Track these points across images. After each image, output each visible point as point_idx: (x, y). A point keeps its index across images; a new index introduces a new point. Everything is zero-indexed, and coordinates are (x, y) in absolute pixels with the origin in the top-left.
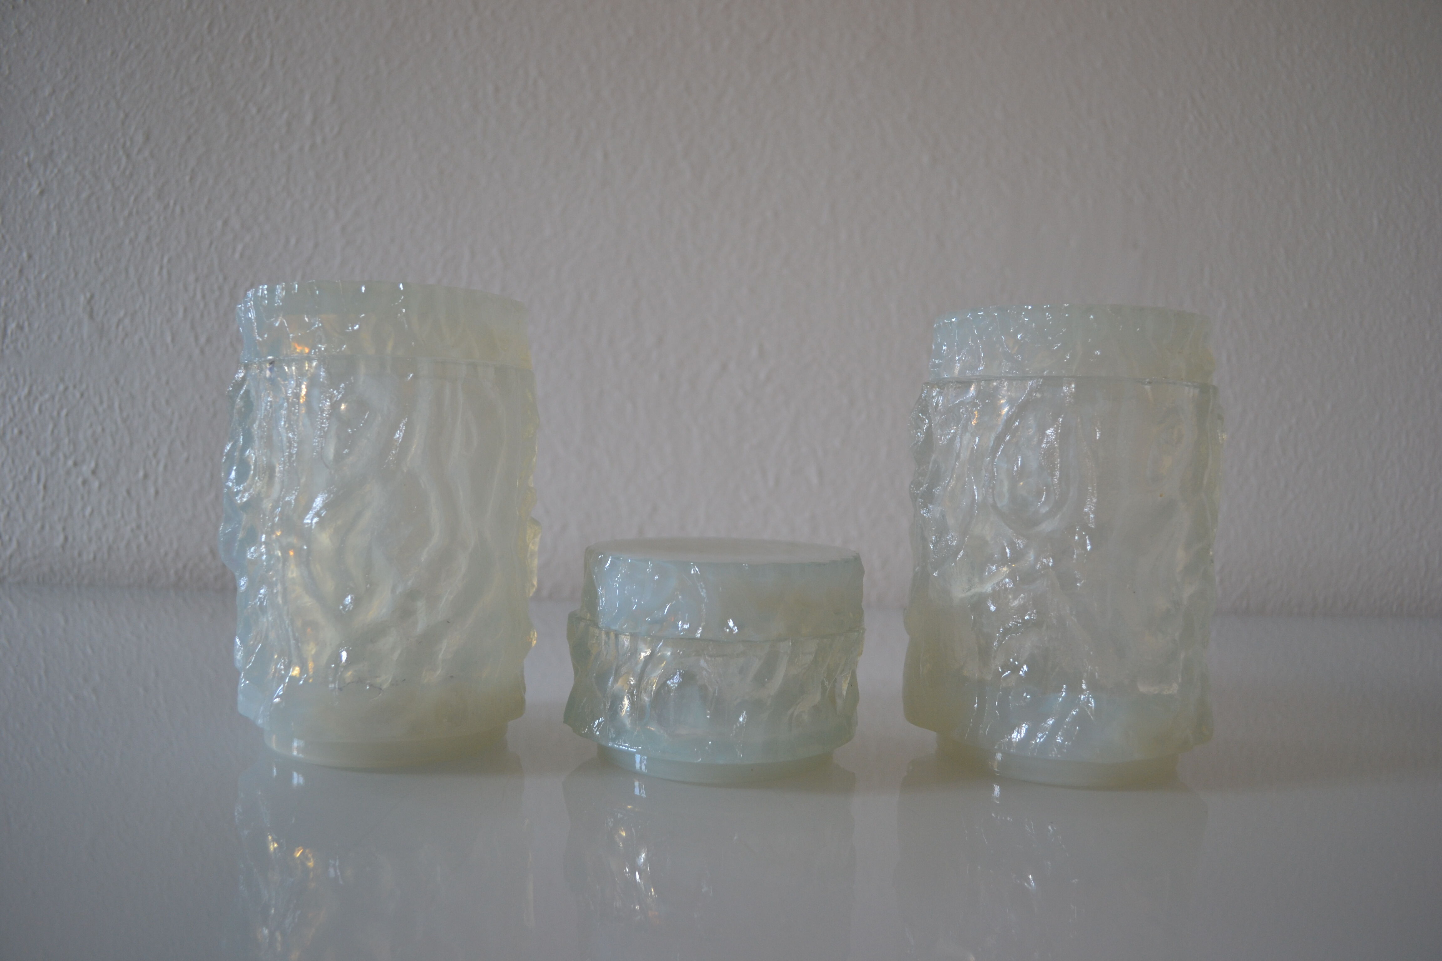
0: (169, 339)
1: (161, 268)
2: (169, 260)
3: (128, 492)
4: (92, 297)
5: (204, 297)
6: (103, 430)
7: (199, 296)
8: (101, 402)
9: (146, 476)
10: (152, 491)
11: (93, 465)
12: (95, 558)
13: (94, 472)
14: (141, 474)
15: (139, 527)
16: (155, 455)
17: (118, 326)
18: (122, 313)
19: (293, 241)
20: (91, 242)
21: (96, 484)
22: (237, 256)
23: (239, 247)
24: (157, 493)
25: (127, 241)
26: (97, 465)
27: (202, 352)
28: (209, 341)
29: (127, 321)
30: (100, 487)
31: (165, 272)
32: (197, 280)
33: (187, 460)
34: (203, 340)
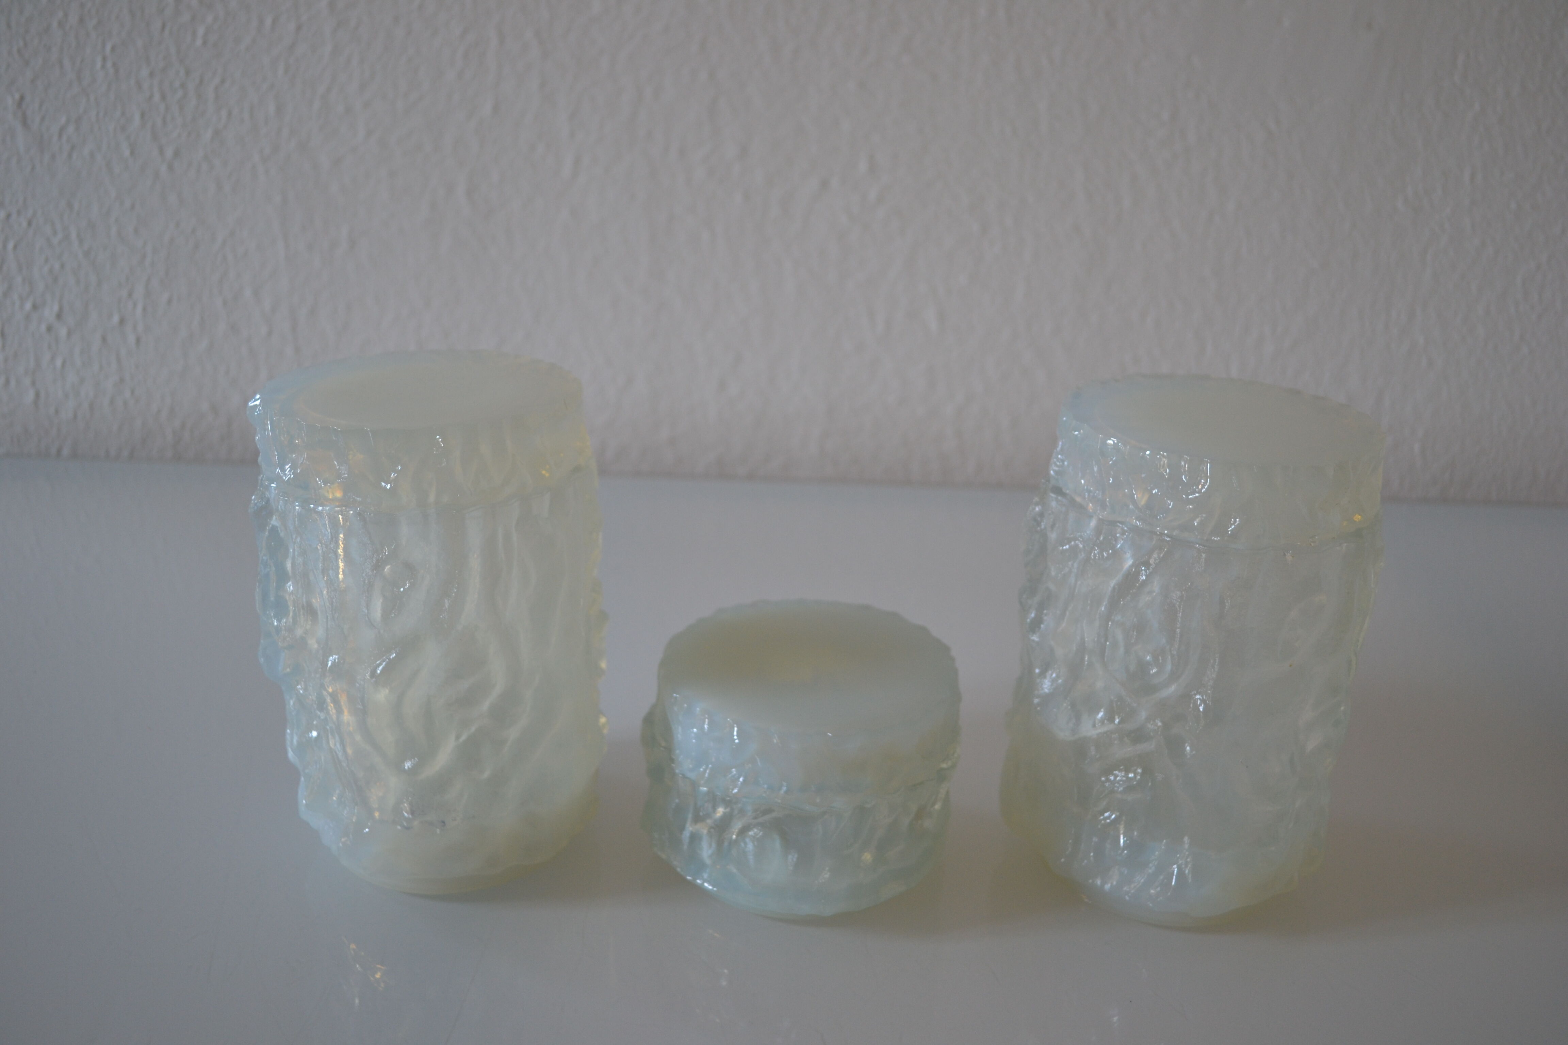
0: (127, 153)
1: (104, 59)
2: (113, 49)
3: (104, 339)
4: (22, 98)
5: (163, 97)
6: (62, 266)
7: (157, 97)
8: (55, 233)
9: (122, 321)
10: (132, 339)
11: (56, 308)
12: (75, 416)
13: (59, 316)
14: (116, 319)
15: (122, 380)
16: (130, 295)
17: (60, 136)
18: (63, 120)
19: (268, 22)
20: (9, 26)
21: (63, 332)
22: (199, 42)
23: (201, 31)
24: (138, 341)
25: (55, 24)
26: (61, 309)
27: (171, 168)
28: (177, 154)
29: (71, 129)
30: (69, 334)
31: (109, 64)
32: (152, 74)
33: (170, 301)
34: (169, 152)
